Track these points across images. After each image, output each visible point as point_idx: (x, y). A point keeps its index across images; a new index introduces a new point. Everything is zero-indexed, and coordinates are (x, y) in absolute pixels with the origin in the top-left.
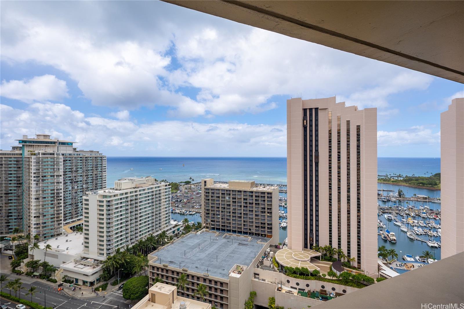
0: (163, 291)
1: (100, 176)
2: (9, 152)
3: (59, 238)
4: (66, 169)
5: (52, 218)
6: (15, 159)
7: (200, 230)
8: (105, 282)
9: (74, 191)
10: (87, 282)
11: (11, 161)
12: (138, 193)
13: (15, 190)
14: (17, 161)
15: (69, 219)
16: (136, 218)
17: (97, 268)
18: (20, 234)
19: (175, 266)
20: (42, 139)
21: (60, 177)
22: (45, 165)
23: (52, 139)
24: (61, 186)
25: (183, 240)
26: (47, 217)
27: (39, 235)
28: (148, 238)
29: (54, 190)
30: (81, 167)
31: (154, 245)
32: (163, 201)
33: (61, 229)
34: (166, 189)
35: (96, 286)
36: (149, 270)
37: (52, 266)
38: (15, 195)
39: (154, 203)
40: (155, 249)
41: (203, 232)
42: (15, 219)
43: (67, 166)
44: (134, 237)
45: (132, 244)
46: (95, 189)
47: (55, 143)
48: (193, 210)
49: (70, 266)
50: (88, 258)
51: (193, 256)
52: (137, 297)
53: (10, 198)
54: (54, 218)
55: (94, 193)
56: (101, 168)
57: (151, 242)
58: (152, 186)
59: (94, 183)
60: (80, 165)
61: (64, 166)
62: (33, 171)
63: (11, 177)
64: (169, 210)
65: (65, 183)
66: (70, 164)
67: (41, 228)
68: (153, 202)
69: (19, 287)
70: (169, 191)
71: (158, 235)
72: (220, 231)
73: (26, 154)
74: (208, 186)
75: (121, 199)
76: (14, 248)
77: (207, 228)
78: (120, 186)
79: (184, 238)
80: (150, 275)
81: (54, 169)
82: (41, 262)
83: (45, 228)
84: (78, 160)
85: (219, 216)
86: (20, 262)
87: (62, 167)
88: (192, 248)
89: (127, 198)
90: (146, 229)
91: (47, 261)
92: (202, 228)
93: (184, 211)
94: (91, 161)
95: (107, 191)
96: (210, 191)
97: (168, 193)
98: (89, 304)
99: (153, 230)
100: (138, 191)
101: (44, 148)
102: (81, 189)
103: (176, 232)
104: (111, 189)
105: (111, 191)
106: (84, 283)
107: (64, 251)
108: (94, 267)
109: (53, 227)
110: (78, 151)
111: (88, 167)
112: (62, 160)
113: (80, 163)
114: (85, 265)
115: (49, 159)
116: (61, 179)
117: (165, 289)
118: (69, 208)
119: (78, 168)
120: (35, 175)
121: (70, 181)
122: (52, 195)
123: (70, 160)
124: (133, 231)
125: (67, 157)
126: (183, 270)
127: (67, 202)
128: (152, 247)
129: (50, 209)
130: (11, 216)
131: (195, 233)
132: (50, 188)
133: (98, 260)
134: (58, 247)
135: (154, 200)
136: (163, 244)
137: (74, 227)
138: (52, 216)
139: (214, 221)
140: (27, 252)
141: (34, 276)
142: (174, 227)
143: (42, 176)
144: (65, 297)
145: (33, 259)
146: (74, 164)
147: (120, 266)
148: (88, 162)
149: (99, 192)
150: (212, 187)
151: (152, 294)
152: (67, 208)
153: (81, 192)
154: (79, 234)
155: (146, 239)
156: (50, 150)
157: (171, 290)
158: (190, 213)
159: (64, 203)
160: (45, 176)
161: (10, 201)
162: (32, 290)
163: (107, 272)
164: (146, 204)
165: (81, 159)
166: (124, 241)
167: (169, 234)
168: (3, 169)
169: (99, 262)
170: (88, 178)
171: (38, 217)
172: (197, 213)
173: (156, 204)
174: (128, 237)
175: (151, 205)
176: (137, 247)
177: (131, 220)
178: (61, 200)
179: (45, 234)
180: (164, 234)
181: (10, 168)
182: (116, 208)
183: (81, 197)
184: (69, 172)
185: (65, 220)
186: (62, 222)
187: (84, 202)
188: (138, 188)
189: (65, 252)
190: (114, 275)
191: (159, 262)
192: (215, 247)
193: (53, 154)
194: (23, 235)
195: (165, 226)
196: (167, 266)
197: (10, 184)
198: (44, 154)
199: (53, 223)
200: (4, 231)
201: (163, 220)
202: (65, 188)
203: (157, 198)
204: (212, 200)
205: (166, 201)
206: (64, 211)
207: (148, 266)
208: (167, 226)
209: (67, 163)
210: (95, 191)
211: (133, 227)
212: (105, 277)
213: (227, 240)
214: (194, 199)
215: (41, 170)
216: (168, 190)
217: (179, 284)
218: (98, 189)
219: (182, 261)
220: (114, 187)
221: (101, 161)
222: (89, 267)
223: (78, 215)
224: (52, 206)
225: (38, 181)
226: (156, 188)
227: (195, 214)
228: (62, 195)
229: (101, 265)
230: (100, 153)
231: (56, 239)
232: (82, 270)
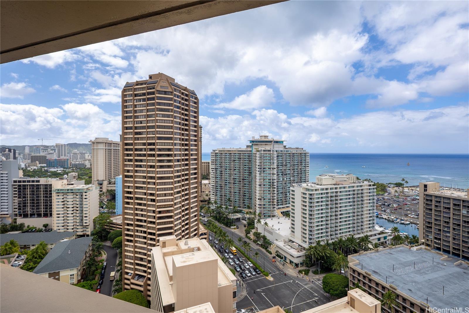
0: (363, 300)
1: (304, 171)
2: (245, 150)
3: (274, 219)
4: (279, 163)
5: (269, 202)
6: (248, 155)
7: (416, 246)
8: (307, 268)
9: (284, 182)
10: (293, 262)
11: (245, 156)
12: (338, 190)
13: (248, 177)
14: (249, 156)
15: (281, 205)
16: (336, 215)
17: (301, 253)
18: (250, 210)
19: (380, 278)
20: (263, 139)
21: (275, 170)
22: (265, 160)
23: (270, 139)
24: (275, 177)
25: (392, 251)
26: (266, 200)
27: (261, 213)
28: (348, 238)
29: (270, 180)
30: (289, 162)
31: (355, 247)
32: (365, 202)
33: (275, 212)
34: (369, 189)
35: (300, 268)
36: (350, 272)
37: (269, 240)
38: (248, 181)
39: (356, 203)
40: (356, 251)
41: (421, 249)
42: (248, 198)
43: (279, 160)
44: (334, 233)
45: (332, 240)
46: (300, 182)
47: (271, 142)
48: (406, 219)
49: (281, 244)
50: (293, 242)
51: (406, 274)
52: (336, 294)
53: (245, 183)
54: (270, 202)
55: (299, 186)
56: (304, 163)
57: (351, 244)
58: (353, 185)
59: (299, 176)
60: (289, 160)
61: (277, 161)
62: (258, 164)
63: (245, 168)
64: (373, 213)
65: (278, 175)
66: (281, 159)
67: (262, 208)
68: (354, 202)
69: (249, 249)
70: (374, 192)
71: (360, 237)
72: (451, 255)
73: (254, 151)
74: (430, 191)
75: (322, 194)
76: (247, 220)
77: (428, 245)
78: (321, 182)
79: (393, 250)
80: (350, 278)
81: (270, 163)
82: (262, 235)
83: (265, 209)
84: (287, 156)
85: (448, 235)
86: (250, 231)
87: (275, 161)
88: (405, 265)
89: (327, 193)
90: (347, 228)
91: (265, 235)
92: (419, 244)
93: (393, 218)
94: (297, 157)
95: (309, 185)
96: (433, 198)
97: (372, 194)
98: (294, 281)
99: (353, 231)
100: (339, 188)
101: (264, 146)
102: (289, 181)
103: (382, 240)
104: (313, 183)
105: (313, 185)
106: (291, 262)
107: (277, 230)
108: (298, 251)
109: (269, 209)
110: (287, 148)
111: (295, 162)
112: (276, 156)
113: (289, 158)
114: (291, 247)
115: (268, 155)
116: (275, 171)
117: (366, 299)
118: (281, 195)
119: (287, 163)
120: (259, 167)
121: (281, 173)
122: (269, 184)
123: (281, 156)
124: (333, 227)
125: (279, 153)
126: (390, 287)
127: (279, 191)
128: (353, 248)
129: (268, 194)
130: (246, 196)
131: (408, 247)
132: (268, 178)
133: (301, 246)
134: (273, 226)
135: (356, 200)
136: (366, 249)
137: (284, 212)
138: (269, 201)
139: (440, 239)
140: (254, 224)
141: (258, 244)
142: (379, 234)
143: (263, 168)
144: (277, 268)
145: (257, 231)
146: (284, 159)
147: (320, 258)
148: (295, 158)
149: (303, 185)
150: (437, 193)
151: (351, 297)
152: (279, 195)
153: (289, 183)
154: (287, 219)
155: (347, 239)
156: (268, 148)
157: (374, 304)
158: (402, 222)
159: (277, 191)
160: (265, 168)
161: (245, 185)
162: (256, 254)
163: (309, 259)
164: (346, 203)
165: (289, 155)
166: (325, 235)
167: (374, 240)
168: (242, 161)
169: (302, 248)
170: (295, 171)
171: (261, 199)
172: (411, 223)
173: (358, 205)
174: (328, 232)
175: (352, 204)
176: (336, 244)
177: (331, 216)
178: (275, 188)
179: (265, 214)
180: (367, 239)
181: (245, 161)
182: (318, 202)
183: (289, 187)
184: (281, 165)
185: (278, 205)
186: (276, 206)
187: (291, 192)
188: (338, 185)
189: (278, 232)
190: (315, 265)
191: (360, 267)
192: (441, 273)
193: (270, 151)
194: (252, 211)
195: (368, 229)
196: (370, 275)
197: (245, 172)
198: (264, 151)
199: (269, 206)
200: (242, 206)
201: (365, 223)
202: (278, 179)
203: (359, 197)
204: (435, 210)
205: (369, 203)
206: (277, 198)
207: (348, 267)
208: (370, 231)
209: (279, 158)
210: (299, 184)
211: (333, 224)
212: (307, 263)
213: (463, 270)
214: (408, 206)
215: (262, 163)
216: (372, 191)
217: (385, 301)
218: (302, 182)
219: (389, 276)
220: (316, 181)
221: (304, 157)
222: (294, 250)
223: (287, 202)
224: (269, 192)
225: (261, 172)
226: (357, 186)
227: (409, 224)
228: (275, 184)
229: (304, 252)
230: (304, 149)
231: (272, 219)
232: (290, 251)
